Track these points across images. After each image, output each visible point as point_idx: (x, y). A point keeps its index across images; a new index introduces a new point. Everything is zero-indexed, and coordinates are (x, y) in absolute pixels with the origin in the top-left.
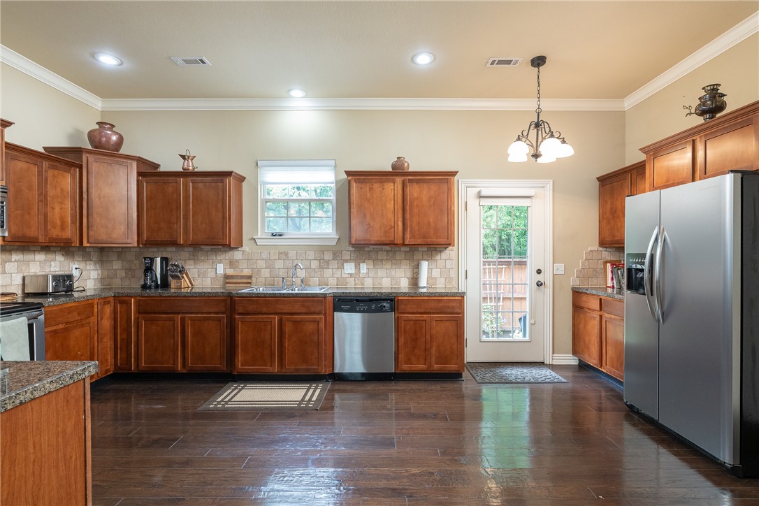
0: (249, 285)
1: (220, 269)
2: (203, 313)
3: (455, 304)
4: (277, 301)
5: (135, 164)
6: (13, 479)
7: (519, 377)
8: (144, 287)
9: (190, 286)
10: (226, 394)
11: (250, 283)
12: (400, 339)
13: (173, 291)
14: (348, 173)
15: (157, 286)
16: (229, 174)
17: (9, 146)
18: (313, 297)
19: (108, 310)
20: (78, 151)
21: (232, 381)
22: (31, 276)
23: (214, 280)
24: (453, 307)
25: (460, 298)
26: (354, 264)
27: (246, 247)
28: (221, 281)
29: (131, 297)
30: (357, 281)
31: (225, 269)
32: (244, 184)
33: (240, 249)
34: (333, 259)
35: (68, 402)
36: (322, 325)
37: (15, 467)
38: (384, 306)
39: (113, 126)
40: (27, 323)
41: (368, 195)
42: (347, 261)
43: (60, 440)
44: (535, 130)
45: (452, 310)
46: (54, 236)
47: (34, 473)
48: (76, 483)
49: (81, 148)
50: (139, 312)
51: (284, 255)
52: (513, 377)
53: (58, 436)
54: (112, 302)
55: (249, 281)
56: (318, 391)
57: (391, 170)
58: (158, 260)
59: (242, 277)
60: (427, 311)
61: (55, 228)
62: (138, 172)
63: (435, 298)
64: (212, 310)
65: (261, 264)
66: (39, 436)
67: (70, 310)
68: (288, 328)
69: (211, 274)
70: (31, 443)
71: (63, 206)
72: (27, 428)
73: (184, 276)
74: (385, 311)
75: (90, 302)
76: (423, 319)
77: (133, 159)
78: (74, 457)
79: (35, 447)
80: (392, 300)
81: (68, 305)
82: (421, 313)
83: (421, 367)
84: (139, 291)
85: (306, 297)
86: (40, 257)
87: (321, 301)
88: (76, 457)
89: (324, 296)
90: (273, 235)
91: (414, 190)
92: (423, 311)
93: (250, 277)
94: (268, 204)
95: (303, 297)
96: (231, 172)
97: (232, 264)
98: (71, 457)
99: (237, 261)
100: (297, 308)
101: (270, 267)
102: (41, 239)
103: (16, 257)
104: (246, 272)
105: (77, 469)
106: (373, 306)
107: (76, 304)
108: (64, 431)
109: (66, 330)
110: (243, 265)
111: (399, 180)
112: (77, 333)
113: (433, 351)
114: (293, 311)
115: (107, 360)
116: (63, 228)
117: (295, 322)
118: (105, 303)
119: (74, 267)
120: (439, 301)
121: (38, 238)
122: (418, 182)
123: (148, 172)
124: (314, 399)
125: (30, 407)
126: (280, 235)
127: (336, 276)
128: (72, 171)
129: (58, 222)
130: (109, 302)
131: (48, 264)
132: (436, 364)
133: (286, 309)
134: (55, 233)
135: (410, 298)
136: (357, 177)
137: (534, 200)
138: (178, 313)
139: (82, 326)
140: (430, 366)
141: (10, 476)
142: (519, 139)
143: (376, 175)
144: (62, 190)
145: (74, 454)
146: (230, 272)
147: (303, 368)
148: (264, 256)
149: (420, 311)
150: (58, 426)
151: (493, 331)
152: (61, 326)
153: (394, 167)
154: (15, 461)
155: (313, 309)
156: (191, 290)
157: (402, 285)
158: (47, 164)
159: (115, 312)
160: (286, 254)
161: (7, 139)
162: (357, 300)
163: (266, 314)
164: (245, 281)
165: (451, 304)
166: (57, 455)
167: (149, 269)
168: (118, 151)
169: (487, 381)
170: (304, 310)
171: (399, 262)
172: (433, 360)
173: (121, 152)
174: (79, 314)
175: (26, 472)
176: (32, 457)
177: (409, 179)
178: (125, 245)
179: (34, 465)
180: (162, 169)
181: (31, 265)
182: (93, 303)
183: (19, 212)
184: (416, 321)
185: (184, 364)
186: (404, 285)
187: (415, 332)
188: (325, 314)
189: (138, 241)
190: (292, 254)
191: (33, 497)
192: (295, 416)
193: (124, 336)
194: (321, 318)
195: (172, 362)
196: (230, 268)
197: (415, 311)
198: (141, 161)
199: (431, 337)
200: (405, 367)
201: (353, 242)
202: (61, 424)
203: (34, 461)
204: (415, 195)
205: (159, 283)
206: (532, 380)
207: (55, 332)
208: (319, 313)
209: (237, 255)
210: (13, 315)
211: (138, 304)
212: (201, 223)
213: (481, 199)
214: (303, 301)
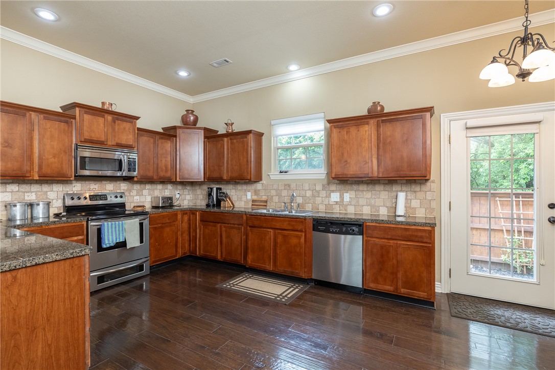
0: (265, 207)
1: (249, 195)
2: (231, 224)
3: (423, 234)
4: (272, 220)
5: (203, 132)
6: (34, 303)
7: (511, 321)
8: (208, 206)
9: (232, 206)
10: (237, 280)
11: (266, 206)
12: (367, 260)
13: (222, 208)
14: (329, 121)
15: (214, 205)
16: (249, 132)
17: (139, 129)
18: (297, 218)
19: (186, 218)
20: (174, 128)
21: (247, 271)
22: (155, 197)
23: (246, 202)
24: (421, 237)
25: (430, 229)
26: (339, 194)
27: (264, 181)
28: (251, 203)
29: (197, 211)
30: (341, 208)
31: (251, 196)
32: (263, 137)
33: (260, 182)
34: (323, 190)
35: (72, 267)
36: (303, 240)
37: (35, 296)
38: (353, 230)
39: (193, 111)
40: (139, 222)
41: (346, 137)
42: (333, 191)
43: (67, 288)
44: (523, 46)
45: (420, 240)
46: (162, 176)
47: (48, 302)
48: (78, 313)
49: (175, 126)
50: (201, 221)
51: (288, 186)
52: (503, 318)
53: (65, 285)
54: (188, 213)
55: (265, 204)
56: (297, 290)
57: (367, 114)
58: (215, 189)
59: (261, 201)
60: (394, 238)
61: (162, 171)
62: (204, 137)
63: (403, 227)
64: (236, 223)
65: (273, 193)
66: (51, 283)
67: (164, 217)
68: (280, 239)
69: (244, 199)
70: (46, 286)
71: (167, 159)
72: (44, 278)
73: (228, 199)
74: (355, 234)
75: (176, 212)
76: (389, 244)
77: (201, 129)
78: (76, 299)
79: (48, 288)
80: (360, 225)
81: (163, 214)
82: (388, 239)
83: (388, 288)
84: (205, 207)
85: (292, 218)
86: (160, 187)
87: (302, 222)
88: (78, 299)
89: (305, 218)
90: (281, 172)
91: (387, 130)
92: (389, 237)
93: (266, 202)
94: (279, 150)
95: (290, 218)
96: (251, 131)
97: (256, 192)
98: (74, 298)
99: (259, 190)
100: (285, 226)
101: (279, 195)
102: (155, 177)
103: (148, 186)
104: (264, 198)
105: (78, 306)
106: (344, 229)
107: (167, 213)
108: (70, 283)
109: (161, 227)
110: (262, 193)
111: (373, 122)
112: (168, 229)
113: (400, 275)
114: (283, 228)
115: (185, 247)
116: (166, 171)
117: (284, 236)
118: (184, 214)
119: (177, 193)
120: (406, 230)
121: (153, 177)
122: (391, 121)
123: (211, 136)
124: (289, 296)
125: (46, 267)
126: (286, 172)
127: (325, 203)
128: (171, 140)
129: (164, 168)
130: (186, 214)
131: (164, 191)
132: (404, 288)
133: (278, 225)
134: (162, 174)
135: (377, 225)
136: (336, 124)
137: (542, 125)
138: (219, 223)
139: (171, 226)
140: (396, 289)
141: (32, 301)
142: (494, 60)
143: (352, 120)
144: (166, 150)
145: (77, 297)
146: (255, 198)
147: (289, 270)
148: (275, 187)
149: (387, 237)
150: (65, 279)
151: (523, 266)
152: (160, 225)
153: (369, 111)
154: (35, 293)
155: (296, 227)
156: (233, 209)
157: (381, 213)
158: (158, 137)
159: (189, 220)
160: (289, 186)
161: (138, 126)
162: (332, 223)
163: (265, 228)
164: (263, 204)
165: (420, 234)
166: (64, 295)
167: (210, 195)
168: (195, 125)
169: (464, 316)
170: (290, 228)
171: (378, 193)
172: (400, 284)
173: (197, 126)
174: (169, 219)
175: (42, 300)
176: (47, 294)
177: (382, 120)
178: (197, 180)
179: (48, 298)
180: (219, 133)
181: (155, 191)
182: (177, 214)
183: (144, 163)
184: (382, 247)
185: (221, 256)
186: (384, 213)
187: (382, 256)
188: (305, 232)
189: (204, 178)
190: (293, 186)
191: (47, 315)
192: (268, 305)
193: (194, 234)
194: (302, 235)
195: (215, 253)
196: (255, 195)
197: (382, 236)
198: (206, 130)
199: (398, 261)
200: (372, 286)
201: (333, 176)
202: (67, 279)
203: (48, 296)
204: (388, 133)
205: (215, 203)
206: (529, 329)
207: (155, 228)
208: (301, 231)
209: (259, 186)
210: (133, 217)
211: (201, 216)
212: (235, 166)
213: (468, 130)
214: (289, 221)
